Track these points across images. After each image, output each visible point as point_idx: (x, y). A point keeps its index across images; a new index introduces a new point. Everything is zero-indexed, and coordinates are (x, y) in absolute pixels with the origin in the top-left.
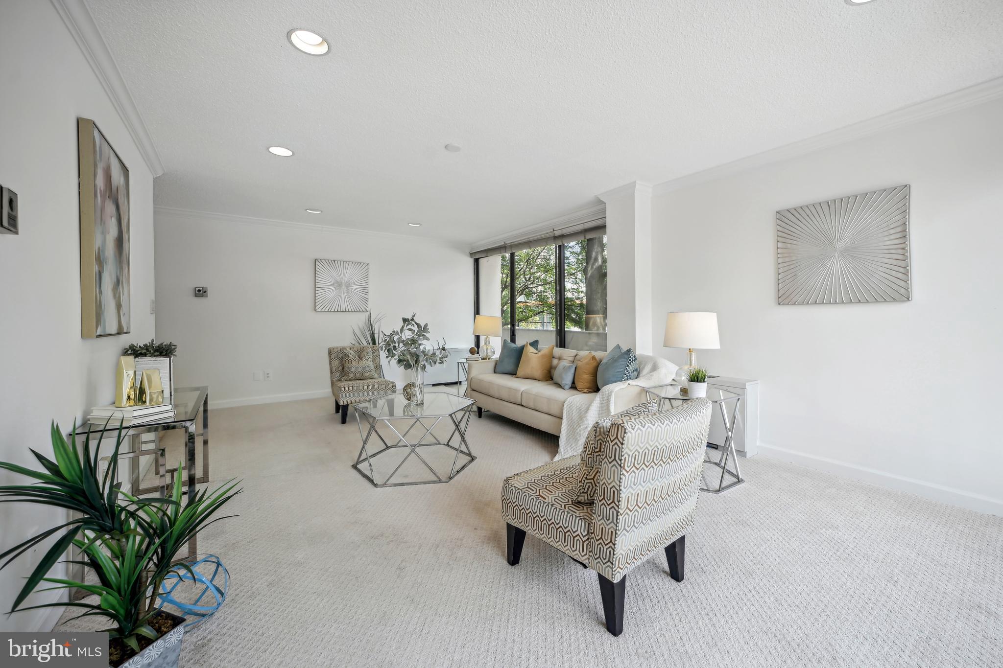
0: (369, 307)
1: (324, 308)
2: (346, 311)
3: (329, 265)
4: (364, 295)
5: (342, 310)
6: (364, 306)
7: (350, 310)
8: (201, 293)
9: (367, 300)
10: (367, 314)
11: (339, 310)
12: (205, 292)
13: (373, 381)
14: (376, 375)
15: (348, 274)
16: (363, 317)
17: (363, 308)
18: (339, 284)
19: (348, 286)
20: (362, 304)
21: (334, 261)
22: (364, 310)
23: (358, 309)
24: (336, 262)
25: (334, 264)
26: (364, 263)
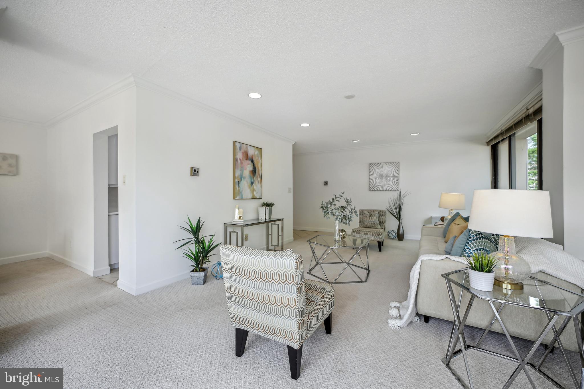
0: (400, 189)
1: (374, 189)
2: (385, 190)
3: (376, 166)
4: (396, 181)
5: (383, 190)
6: (396, 188)
7: (388, 190)
8: (326, 183)
9: (398, 184)
10: (398, 192)
11: (382, 190)
12: (327, 183)
13: (376, 230)
14: (379, 227)
15: (386, 170)
16: (396, 195)
17: (395, 189)
18: (382, 176)
19: (386, 177)
20: (395, 186)
21: (379, 163)
22: (396, 190)
23: (392, 189)
24: (380, 164)
25: (379, 165)
26: (396, 162)
